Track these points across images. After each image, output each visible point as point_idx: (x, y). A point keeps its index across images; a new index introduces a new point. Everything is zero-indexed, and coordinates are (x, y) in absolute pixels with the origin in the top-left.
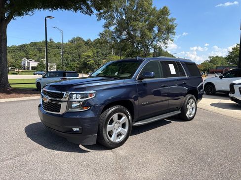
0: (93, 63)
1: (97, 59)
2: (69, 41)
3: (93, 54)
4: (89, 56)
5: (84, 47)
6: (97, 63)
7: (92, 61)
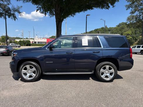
0: (131, 39)
1: (134, 35)
2: (117, 26)
3: (132, 32)
4: (128, 34)
5: (126, 28)
6: (135, 39)
7: (131, 37)
